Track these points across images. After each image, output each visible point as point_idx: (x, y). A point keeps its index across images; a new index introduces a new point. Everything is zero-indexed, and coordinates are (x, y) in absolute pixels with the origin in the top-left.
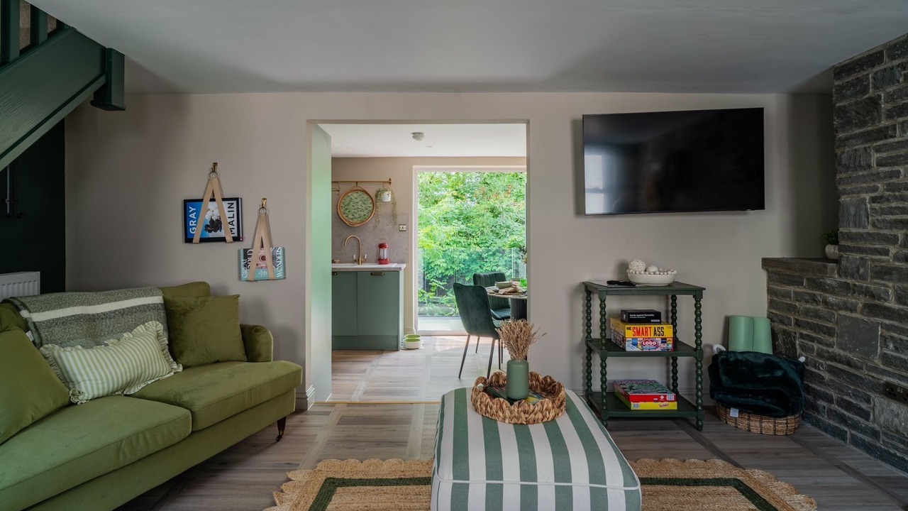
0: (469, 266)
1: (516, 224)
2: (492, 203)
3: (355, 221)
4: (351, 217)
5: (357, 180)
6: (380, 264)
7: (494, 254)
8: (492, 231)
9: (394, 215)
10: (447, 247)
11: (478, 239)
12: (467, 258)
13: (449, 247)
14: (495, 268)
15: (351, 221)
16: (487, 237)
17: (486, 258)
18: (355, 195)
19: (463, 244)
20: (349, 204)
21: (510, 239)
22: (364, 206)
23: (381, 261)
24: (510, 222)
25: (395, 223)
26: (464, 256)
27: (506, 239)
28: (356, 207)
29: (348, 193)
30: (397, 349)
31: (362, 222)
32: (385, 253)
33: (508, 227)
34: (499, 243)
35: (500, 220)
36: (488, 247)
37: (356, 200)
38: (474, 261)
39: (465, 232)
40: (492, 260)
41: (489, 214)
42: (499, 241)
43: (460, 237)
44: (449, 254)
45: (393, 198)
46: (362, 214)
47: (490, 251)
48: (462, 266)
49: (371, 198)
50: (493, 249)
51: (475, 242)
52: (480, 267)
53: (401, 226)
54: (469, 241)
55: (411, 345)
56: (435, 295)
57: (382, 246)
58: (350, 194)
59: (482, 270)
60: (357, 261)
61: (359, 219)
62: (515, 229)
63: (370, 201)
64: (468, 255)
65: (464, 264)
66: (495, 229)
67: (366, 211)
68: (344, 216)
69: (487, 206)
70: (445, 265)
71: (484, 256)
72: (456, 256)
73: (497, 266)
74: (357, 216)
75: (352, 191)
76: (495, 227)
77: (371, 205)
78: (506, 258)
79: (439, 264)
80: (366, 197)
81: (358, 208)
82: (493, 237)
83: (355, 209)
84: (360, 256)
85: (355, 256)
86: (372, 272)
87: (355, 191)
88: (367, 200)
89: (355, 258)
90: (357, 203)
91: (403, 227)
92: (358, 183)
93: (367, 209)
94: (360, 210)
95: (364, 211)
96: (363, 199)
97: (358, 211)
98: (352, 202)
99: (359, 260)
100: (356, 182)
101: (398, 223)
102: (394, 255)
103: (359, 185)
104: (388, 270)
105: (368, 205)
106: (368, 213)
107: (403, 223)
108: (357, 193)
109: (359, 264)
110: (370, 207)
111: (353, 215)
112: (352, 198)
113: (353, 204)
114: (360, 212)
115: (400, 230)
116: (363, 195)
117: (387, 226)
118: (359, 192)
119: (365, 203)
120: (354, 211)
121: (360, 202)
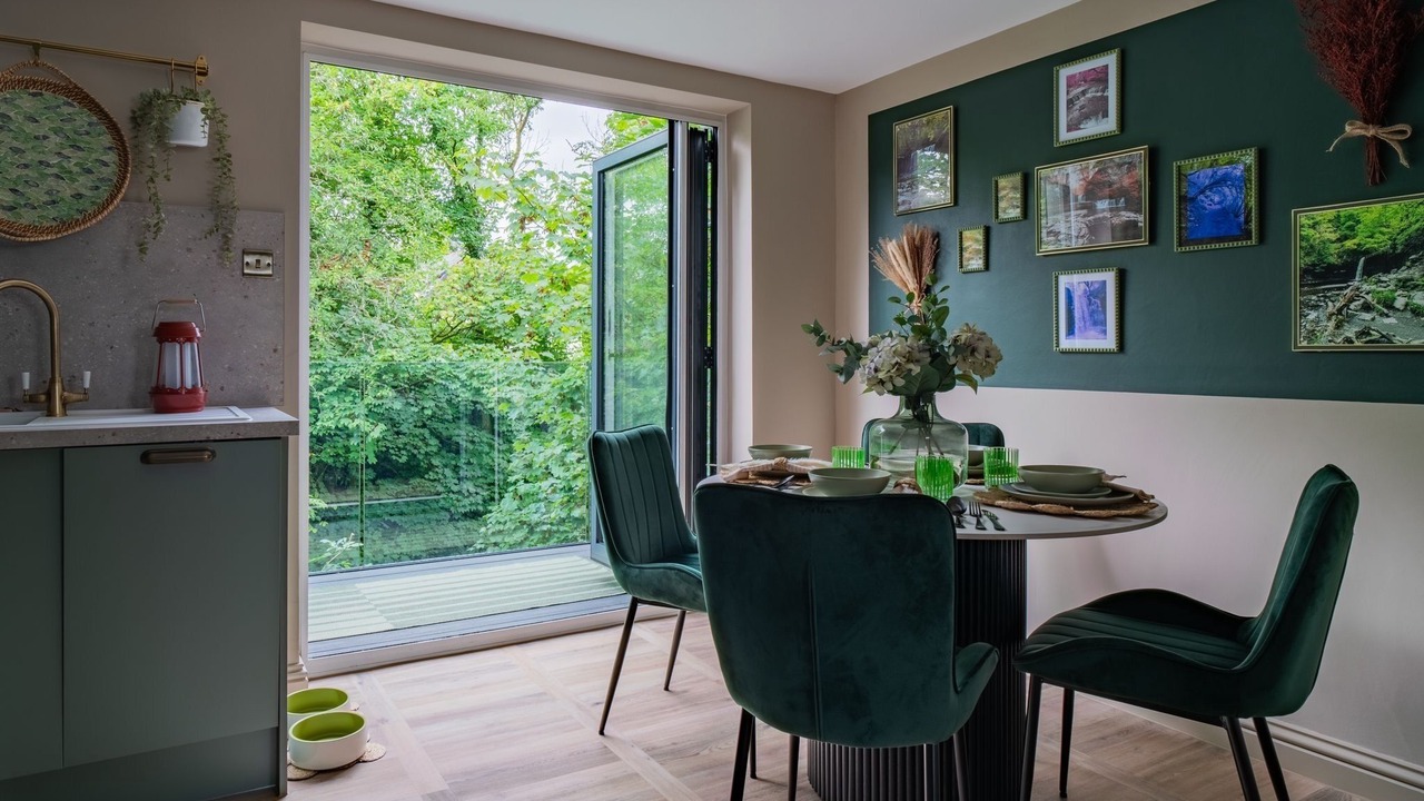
2: (332, 275)
3: (28, 217)
5: (40, 38)
7: (340, 390)
8: (332, 338)
9: (220, 214)
14: (344, 422)
16: (320, 353)
17: (321, 400)
18: (26, 103)
21: (377, 357)
22: (76, 157)
23: (163, 398)
25: (227, 243)
27: (368, 357)
28: (30, 157)
30: (271, 793)
31: (65, 224)
32: (184, 365)
33: (368, 331)
34: (353, 366)
35: (347, 317)
37: (31, 128)
40: (336, 403)
45: (217, 137)
46: (66, 190)
47: (331, 384)
49: (113, 127)
50: (339, 379)
53: (249, 259)
57: (172, 333)
60: (42, 402)
61: (52, 212)
62: (387, 336)
63: (107, 140)
67: (86, 180)
73: (352, 417)
74: (37, 195)
75: (7, 85)
77: (111, 157)
80: (83, 118)
81: (41, 162)
82: (336, 353)
83: (26, 166)
84: (57, 376)
85: (27, 376)
86: (149, 447)
87: (26, 84)
88: (88, 133)
89: (27, 386)
90: (36, 138)
91: (258, 261)
92: (41, 51)
93: (89, 171)
94: (55, 170)
95: (73, 180)
96: (68, 127)
97: (44, 176)
98: (11, 134)
99: (50, 395)
100: (36, 47)
101: (238, 242)
102: (230, 369)
103: (46, 58)
104: (233, 437)
105: (94, 156)
106: (97, 188)
107: (259, 245)
108: (34, 95)
109: (50, 413)
110: (105, 164)
111: (14, 191)
112: (12, 114)
113: (15, 144)
114: (51, 182)
115: (246, 271)
116: (66, 110)
117: (189, 250)
118: (48, 95)
119: (82, 145)
120: (26, 172)
121: (55, 139)
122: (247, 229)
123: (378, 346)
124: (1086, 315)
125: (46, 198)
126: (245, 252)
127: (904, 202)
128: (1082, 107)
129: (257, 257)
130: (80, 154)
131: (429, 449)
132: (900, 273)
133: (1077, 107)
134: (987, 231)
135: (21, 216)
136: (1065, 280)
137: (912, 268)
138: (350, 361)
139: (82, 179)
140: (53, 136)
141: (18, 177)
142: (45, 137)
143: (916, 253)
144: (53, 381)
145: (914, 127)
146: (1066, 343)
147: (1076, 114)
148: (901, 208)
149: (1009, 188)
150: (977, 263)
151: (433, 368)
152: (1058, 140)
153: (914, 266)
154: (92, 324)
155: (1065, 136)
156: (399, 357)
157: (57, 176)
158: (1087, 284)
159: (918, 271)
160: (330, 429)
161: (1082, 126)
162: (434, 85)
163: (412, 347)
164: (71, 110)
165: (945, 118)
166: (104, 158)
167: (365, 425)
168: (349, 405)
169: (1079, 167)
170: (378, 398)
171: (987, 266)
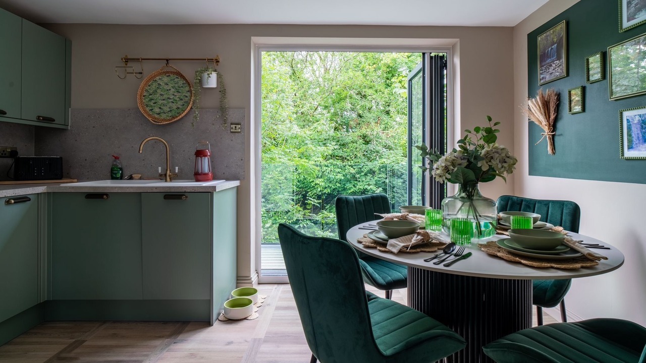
0: (344, 185)
1: (385, 150)
2: (364, 131)
3: (163, 116)
4: (157, 110)
5: (169, 57)
6: (197, 181)
7: (366, 175)
8: (364, 155)
9: (222, 109)
10: (325, 168)
11: (352, 162)
12: (343, 178)
13: (327, 168)
14: (366, 186)
15: (156, 116)
16: (359, 160)
17: (359, 178)
18: (166, 79)
19: (339, 166)
20: (155, 92)
21: (380, 162)
22: (178, 95)
23: (198, 177)
24: (379, 148)
25: (225, 122)
26: (340, 176)
27: (376, 162)
28: (165, 96)
29: (155, 76)
30: (208, 323)
31: (173, 117)
32: (205, 165)
33: (378, 152)
34: (370, 165)
35: (370, 147)
36: (361, 168)
37: (166, 87)
38: (349, 181)
39: (341, 157)
40: (364, 179)
41: (361, 141)
42: (369, 164)
43: (337, 160)
44: (327, 174)
45: (220, 83)
46: (174, 106)
47: (362, 172)
48: (338, 185)
49: (188, 83)
50: (365, 170)
51: (350, 164)
52: (354, 186)
53: (233, 126)
54: (344, 163)
55: (237, 312)
56: (310, 213)
57: (200, 154)
58: (158, 78)
59: (355, 189)
60: (164, 177)
61: (170, 115)
62: (384, 154)
63: (187, 88)
64: (344, 176)
65: (340, 183)
66: (366, 153)
67: (180, 103)
68: (148, 109)
69: (359, 134)
70: (323, 184)
71: (358, 176)
72: (333, 177)
73: (369, 185)
74: (166, 109)
75: (160, 74)
76: (367, 152)
77: (188, 94)
78: (376, 178)
79: (318, 183)
80: (181, 82)
81: (168, 98)
82: (365, 160)
83: (164, 100)
84: (168, 168)
85: (160, 168)
86: (167, 193)
87: (165, 73)
88: (182, 87)
89: (160, 172)
90: (167, 90)
91: (236, 127)
92: (169, 61)
93: (181, 100)
94: (172, 100)
95: (177, 103)
96: (176, 85)
97: (168, 102)
98: (161, 90)
99: (166, 175)
100: (167, 60)
101: (229, 121)
102: (226, 166)
103: (171, 64)
104: (193, 191)
105: (183, 94)
106: (184, 105)
107: (236, 121)
108: (168, 76)
109: (166, 181)
110: (187, 97)
111: (160, 108)
112: (161, 83)
113: (162, 93)
114: (171, 104)
115: (232, 131)
116: (176, 80)
117: (213, 124)
118: (172, 75)
119: (180, 91)
120: (163, 102)
121: (173, 90)
122: (233, 116)
123: (381, 157)
124: (641, 135)
125: (169, 110)
126: (232, 124)
127: (543, 78)
128: (636, 5)
129: (235, 125)
130: (179, 94)
131: (404, 199)
132: (537, 116)
133: (633, 5)
134: (584, 89)
135: (161, 116)
136: (626, 114)
137: (543, 113)
138: (370, 163)
139: (179, 103)
140: (172, 89)
141: (162, 103)
142: (170, 90)
143: (546, 105)
144: (167, 170)
145: (547, 36)
146: (628, 154)
147: (632, 9)
148: (542, 81)
149: (595, 62)
150: (578, 108)
151: (402, 166)
152: (621, 28)
153: (545, 113)
154: (184, 151)
155: (626, 24)
156: (387, 162)
157: (173, 102)
158: (640, 116)
159: (547, 115)
160: (361, 189)
161: (636, 17)
162: (406, 54)
163: (394, 158)
164: (178, 80)
165: (561, 28)
166: (186, 95)
167: (374, 188)
168: (368, 180)
169: (634, 42)
170: (380, 178)
171: (584, 109)
